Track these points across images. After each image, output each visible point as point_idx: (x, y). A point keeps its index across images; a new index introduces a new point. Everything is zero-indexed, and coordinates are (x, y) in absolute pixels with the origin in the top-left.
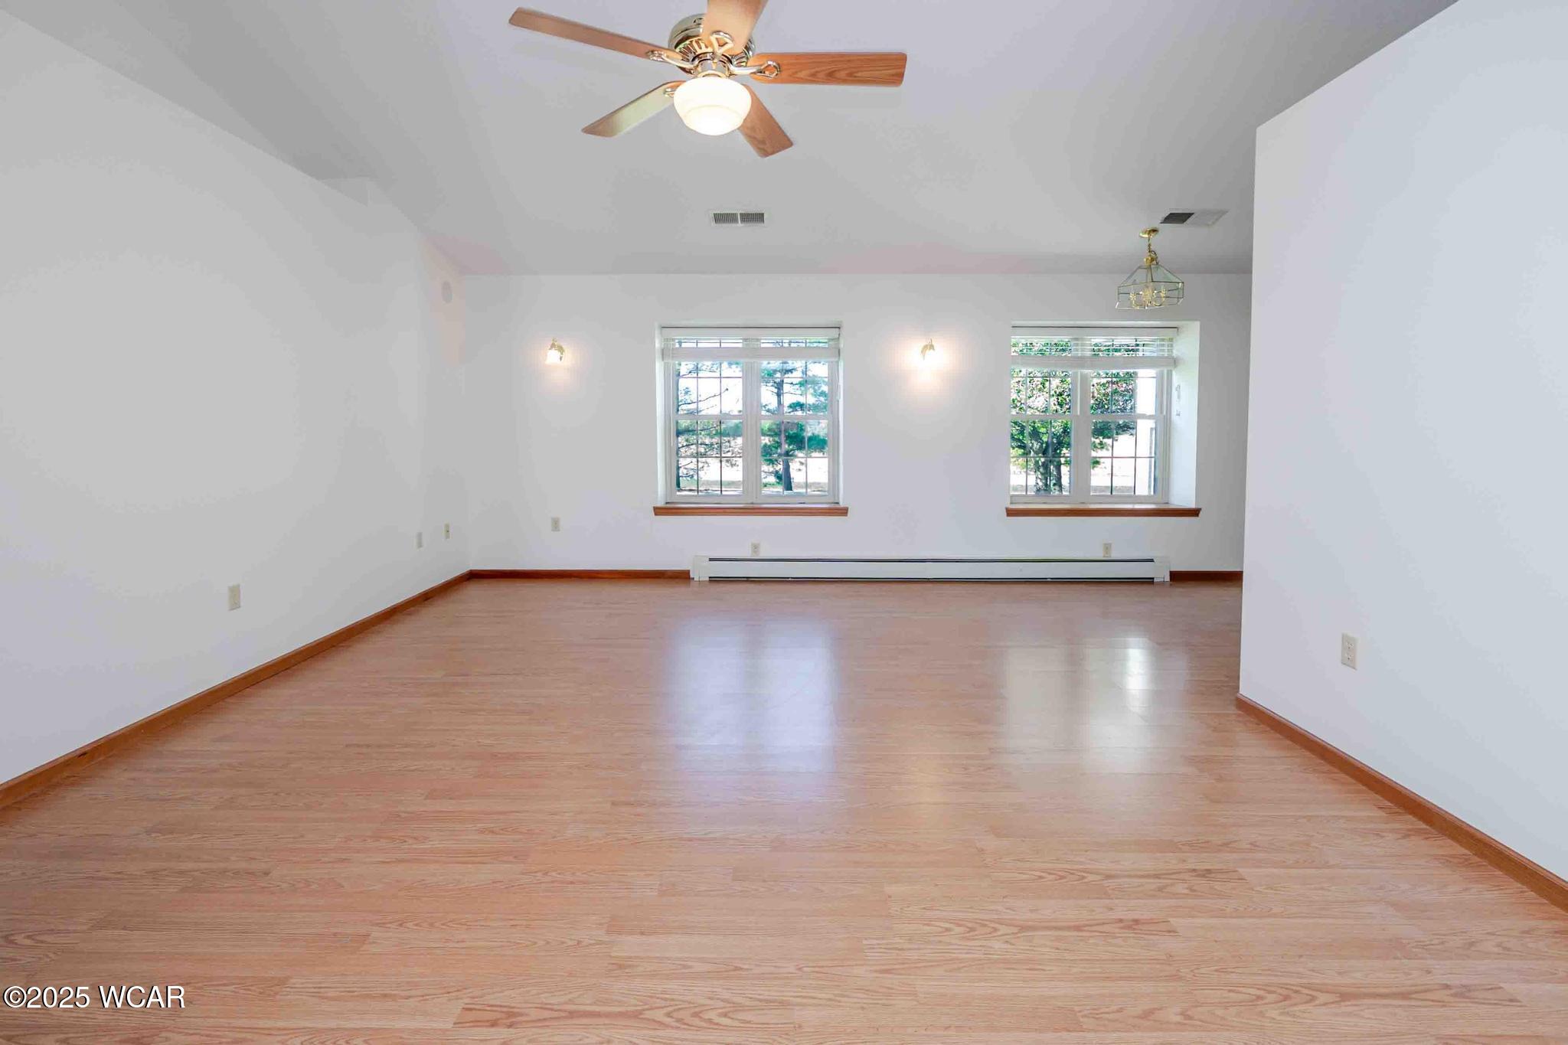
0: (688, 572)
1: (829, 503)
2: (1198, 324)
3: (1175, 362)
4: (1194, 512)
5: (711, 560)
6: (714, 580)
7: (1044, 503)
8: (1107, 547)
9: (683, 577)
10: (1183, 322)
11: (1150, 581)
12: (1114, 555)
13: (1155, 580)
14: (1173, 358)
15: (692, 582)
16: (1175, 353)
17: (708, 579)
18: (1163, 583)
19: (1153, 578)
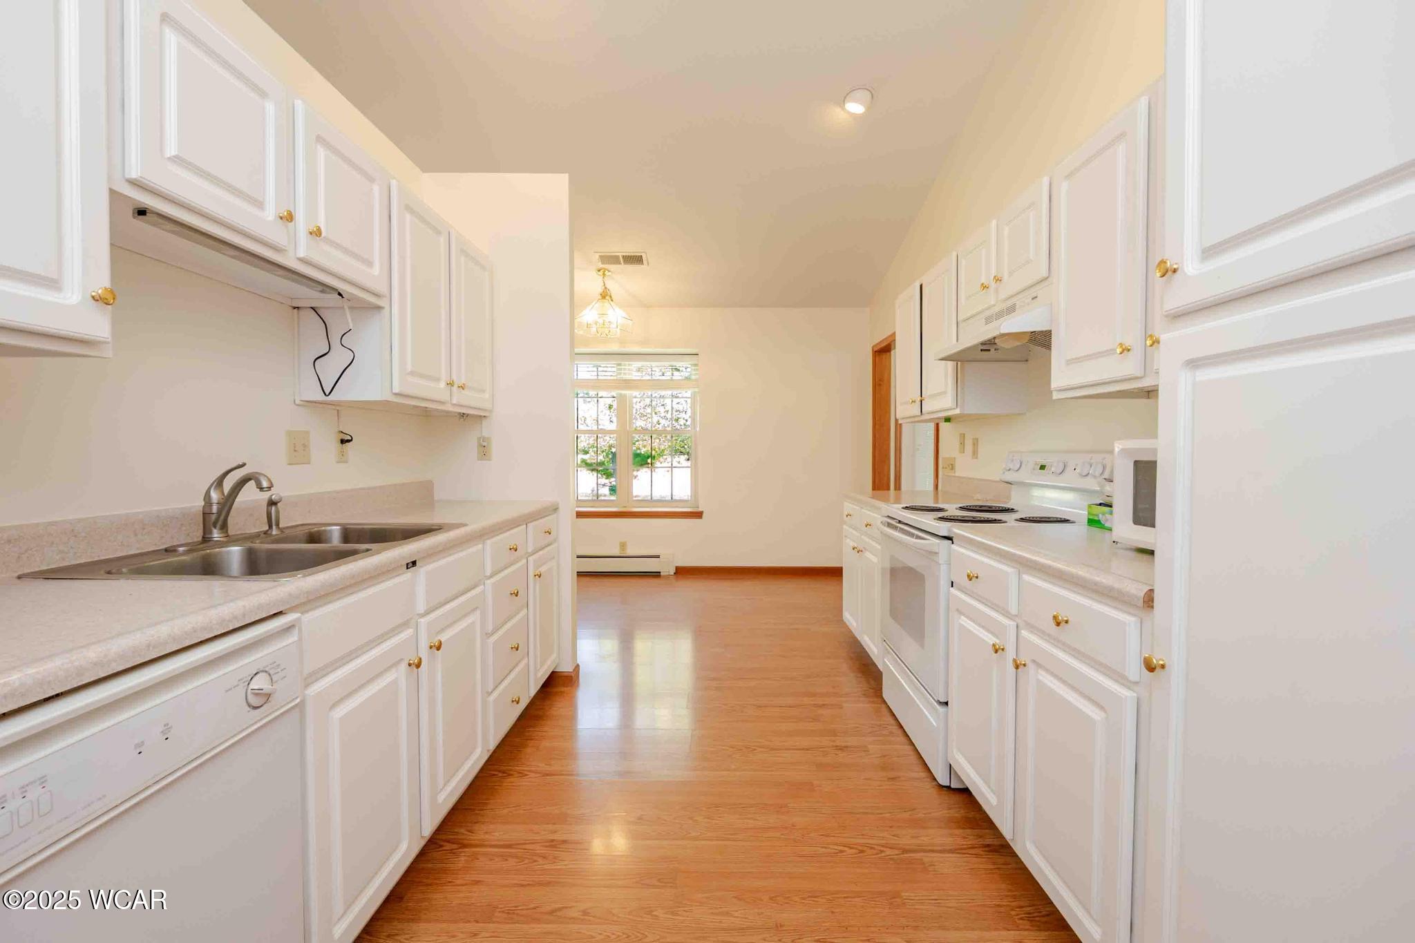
4: (699, 514)
7: (592, 507)
8: (623, 546)
11: (656, 575)
12: (629, 552)
13: (661, 574)
18: (668, 577)
19: (660, 572)
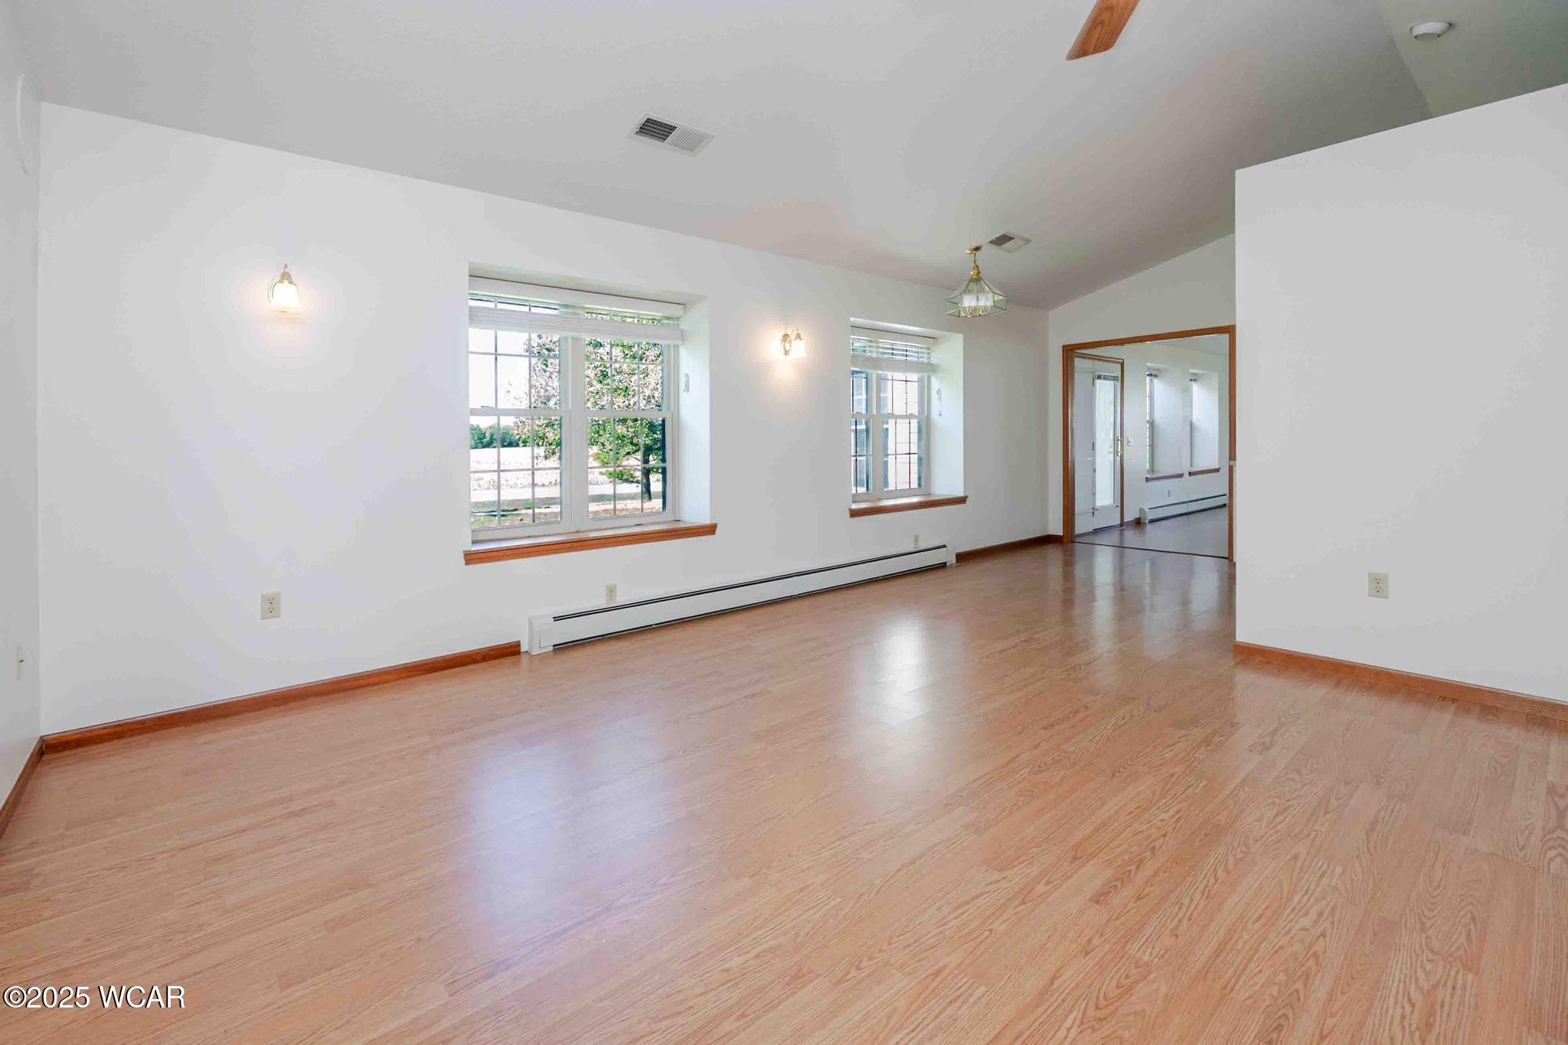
0: (518, 645)
1: (665, 522)
2: (961, 336)
3: (931, 368)
4: (962, 500)
5: (556, 619)
6: (560, 648)
9: (511, 651)
10: (945, 333)
11: (940, 567)
13: (946, 565)
14: (932, 365)
15: (524, 659)
16: (934, 360)
17: (551, 648)
18: (952, 565)
